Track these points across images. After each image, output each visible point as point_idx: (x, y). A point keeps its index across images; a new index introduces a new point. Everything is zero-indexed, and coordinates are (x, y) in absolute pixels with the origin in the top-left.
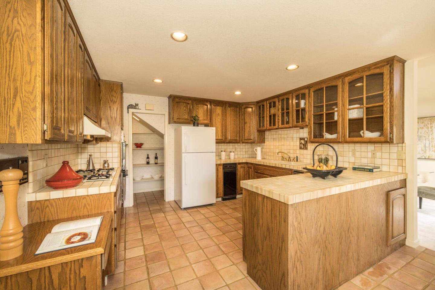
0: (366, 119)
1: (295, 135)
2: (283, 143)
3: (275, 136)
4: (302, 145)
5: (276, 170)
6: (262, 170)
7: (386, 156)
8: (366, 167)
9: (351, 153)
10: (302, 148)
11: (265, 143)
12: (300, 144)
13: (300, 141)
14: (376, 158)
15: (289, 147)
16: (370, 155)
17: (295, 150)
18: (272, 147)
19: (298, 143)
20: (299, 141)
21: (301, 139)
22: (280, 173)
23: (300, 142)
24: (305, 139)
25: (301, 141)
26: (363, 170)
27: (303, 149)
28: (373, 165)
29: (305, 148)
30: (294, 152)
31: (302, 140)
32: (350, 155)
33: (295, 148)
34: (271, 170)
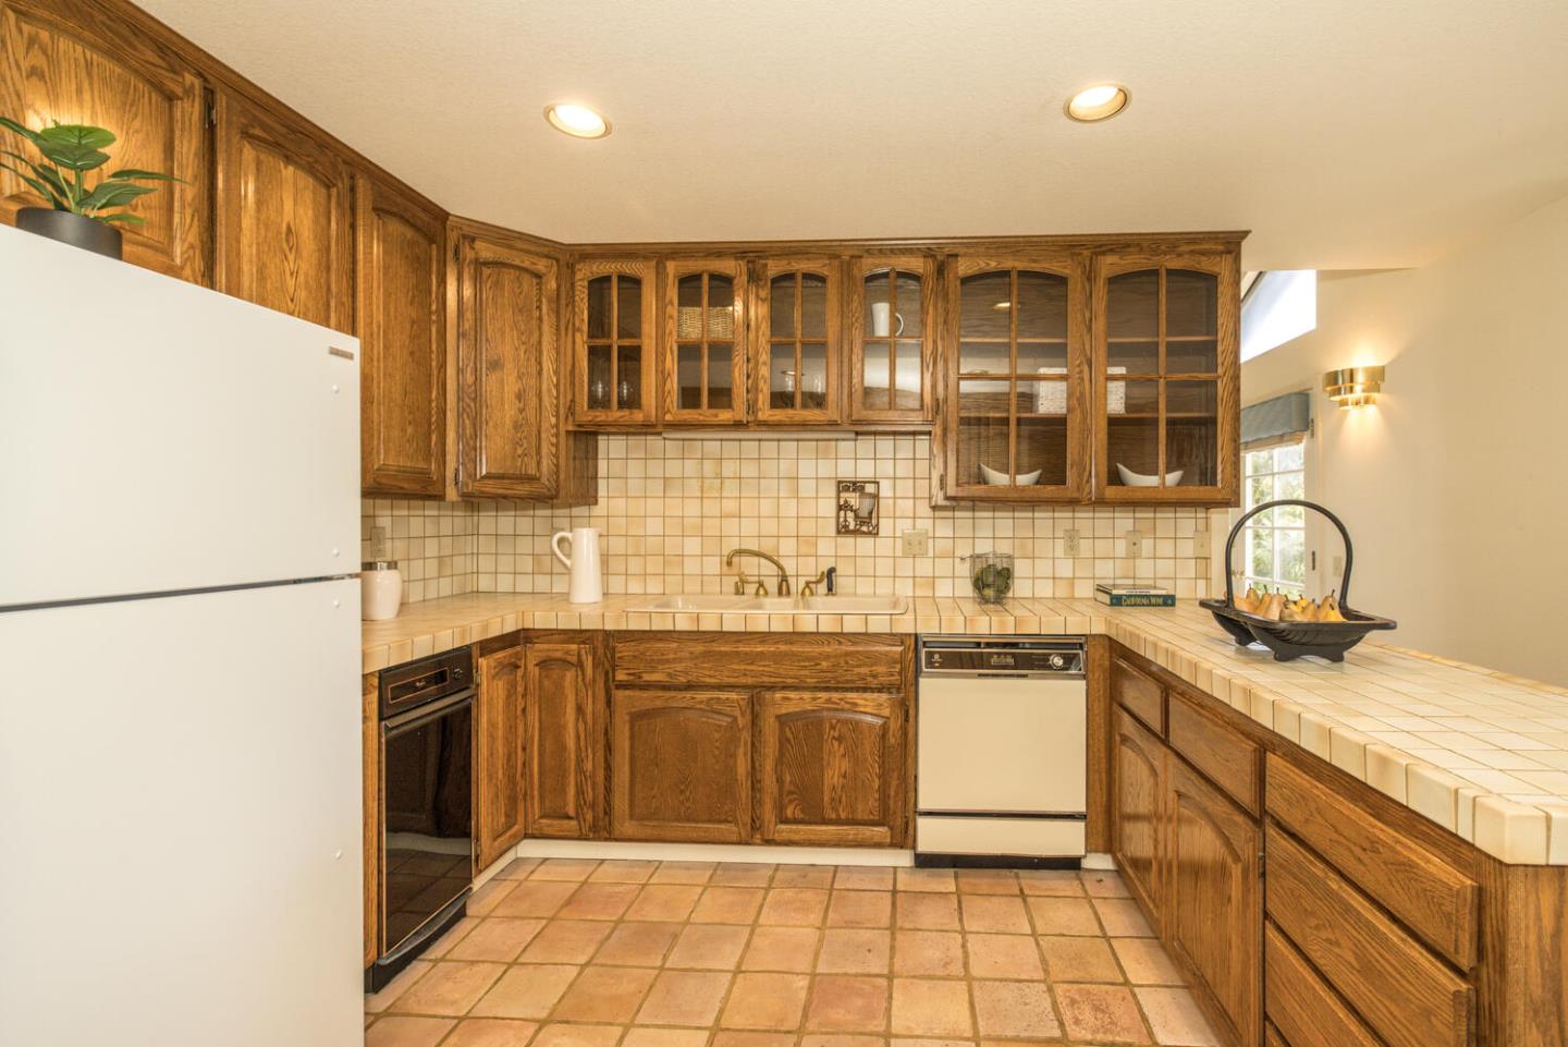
0: (1167, 424)
1: (807, 468)
2: (730, 506)
3: (674, 468)
4: (850, 515)
5: (794, 654)
6: (679, 667)
7: (1165, 548)
8: (1153, 592)
9: (1060, 544)
10: (852, 527)
11: (596, 503)
12: (840, 508)
13: (838, 498)
14: (1140, 557)
15: (770, 527)
16: (1121, 547)
17: (806, 541)
18: (654, 526)
19: (828, 507)
20: (833, 493)
21: (844, 486)
22: (824, 664)
23: (839, 502)
24: (863, 488)
25: (844, 495)
26: (1145, 601)
27: (856, 532)
28: (1131, 582)
29: (864, 529)
30: (803, 550)
31: (847, 489)
32: (1060, 552)
33: (807, 528)
34: (758, 654)
